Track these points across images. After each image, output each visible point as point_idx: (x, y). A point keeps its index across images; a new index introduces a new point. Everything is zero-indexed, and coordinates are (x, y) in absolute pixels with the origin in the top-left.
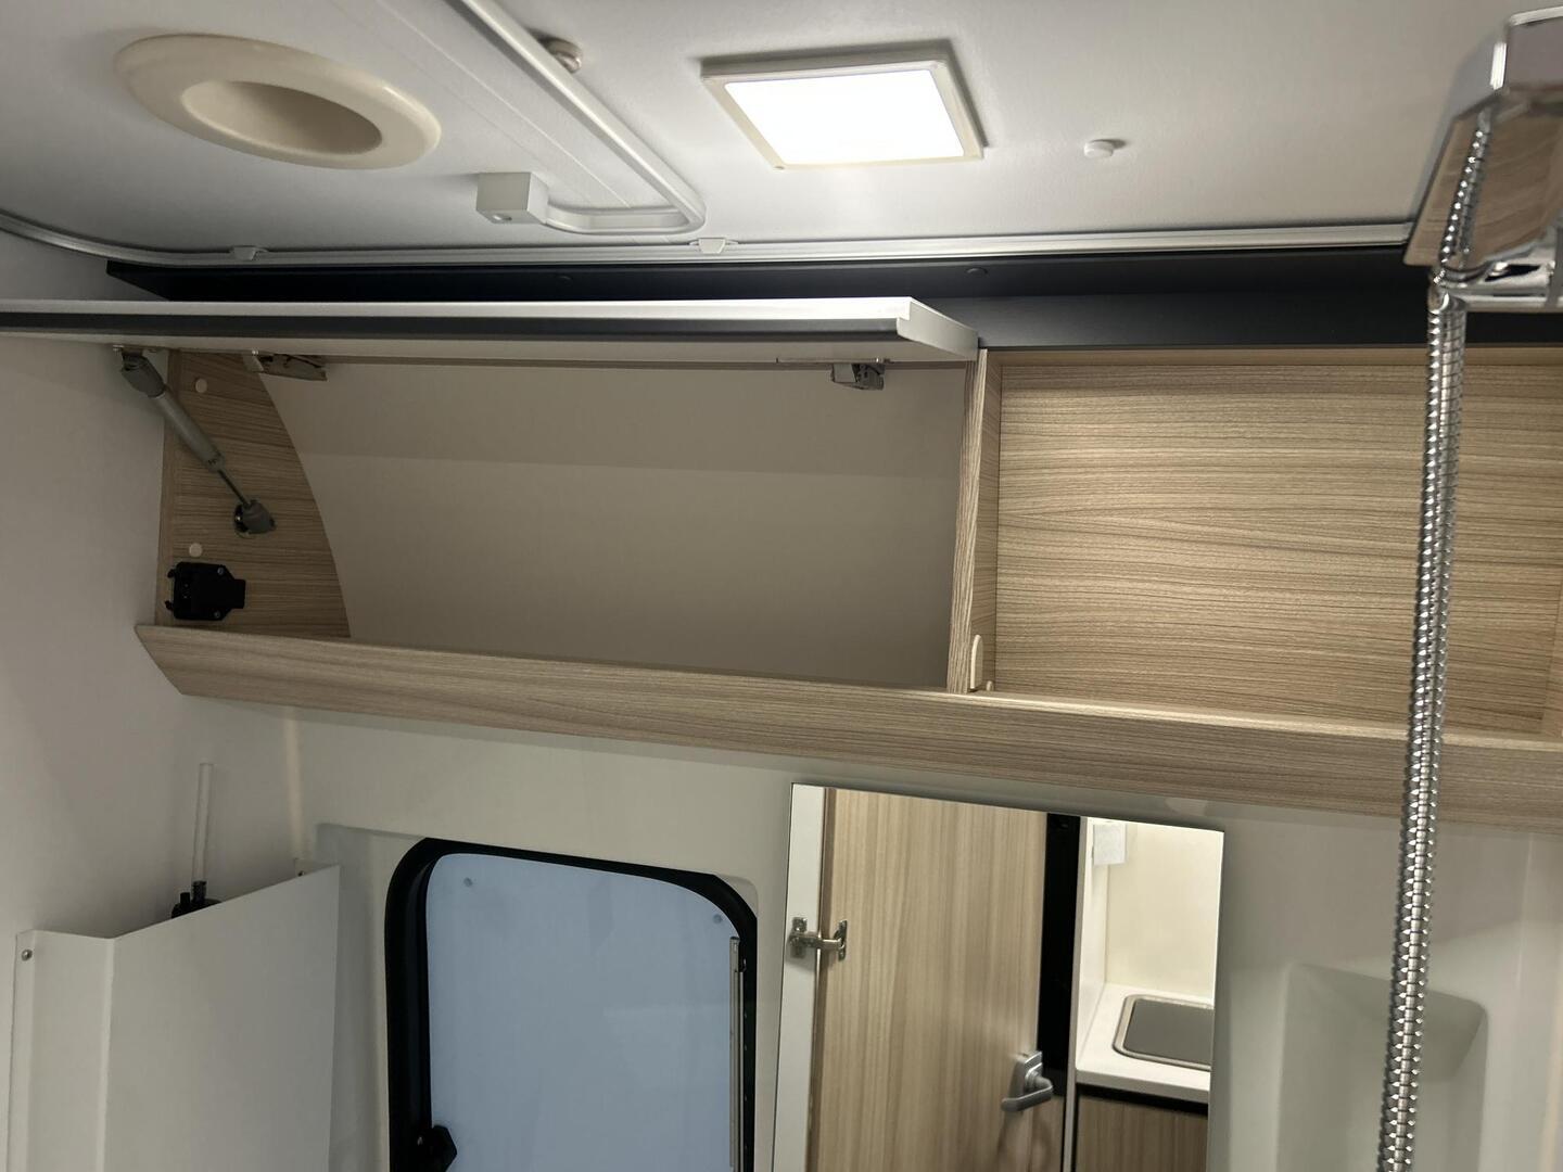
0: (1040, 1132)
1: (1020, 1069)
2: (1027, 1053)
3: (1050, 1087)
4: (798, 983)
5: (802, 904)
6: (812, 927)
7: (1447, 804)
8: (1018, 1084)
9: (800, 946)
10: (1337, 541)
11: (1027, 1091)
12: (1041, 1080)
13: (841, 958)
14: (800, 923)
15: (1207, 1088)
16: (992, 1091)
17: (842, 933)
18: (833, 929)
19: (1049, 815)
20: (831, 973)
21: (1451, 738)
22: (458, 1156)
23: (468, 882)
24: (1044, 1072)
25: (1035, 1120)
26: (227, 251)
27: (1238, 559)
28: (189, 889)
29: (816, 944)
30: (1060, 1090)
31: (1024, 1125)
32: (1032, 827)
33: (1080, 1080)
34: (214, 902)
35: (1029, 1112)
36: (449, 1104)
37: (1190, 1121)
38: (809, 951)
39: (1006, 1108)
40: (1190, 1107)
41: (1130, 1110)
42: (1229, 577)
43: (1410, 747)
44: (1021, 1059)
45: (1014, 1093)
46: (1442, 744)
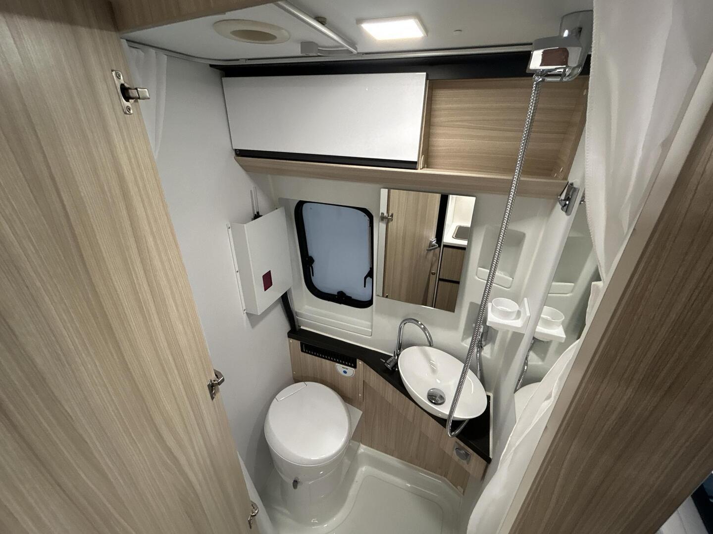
0: (434, 255)
1: (431, 242)
2: (433, 239)
3: (437, 246)
4: (383, 226)
5: (383, 209)
6: (385, 214)
7: (518, 192)
8: (431, 245)
9: (383, 218)
10: (511, 128)
11: (432, 247)
12: (436, 244)
13: (392, 221)
14: (383, 214)
15: (466, 244)
16: (425, 246)
17: (392, 216)
18: (390, 215)
19: (442, 195)
20: (389, 224)
21: (522, 179)
22: (314, 263)
23: (311, 208)
24: (437, 243)
25: (434, 253)
26: (238, 60)
27: (487, 133)
28: (256, 213)
29: (386, 218)
30: (440, 246)
31: (432, 253)
32: (438, 197)
33: (445, 244)
34: (262, 216)
35: (432, 251)
36: (312, 252)
37: (463, 251)
38: (385, 220)
39: (428, 250)
40: (463, 248)
41: (455, 250)
42: (483, 138)
43: (513, 180)
44: (431, 240)
45: (429, 247)
46: (520, 180)
